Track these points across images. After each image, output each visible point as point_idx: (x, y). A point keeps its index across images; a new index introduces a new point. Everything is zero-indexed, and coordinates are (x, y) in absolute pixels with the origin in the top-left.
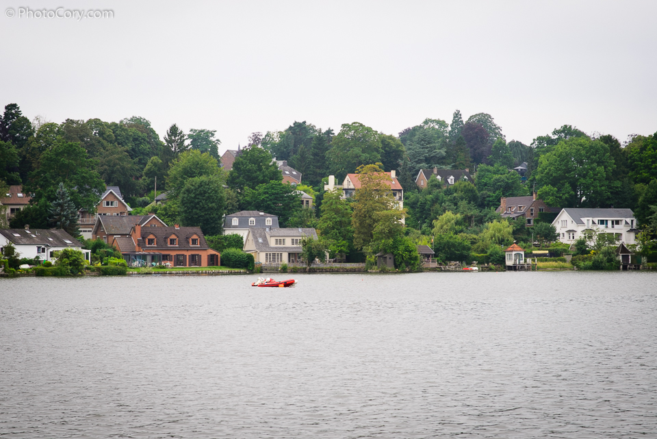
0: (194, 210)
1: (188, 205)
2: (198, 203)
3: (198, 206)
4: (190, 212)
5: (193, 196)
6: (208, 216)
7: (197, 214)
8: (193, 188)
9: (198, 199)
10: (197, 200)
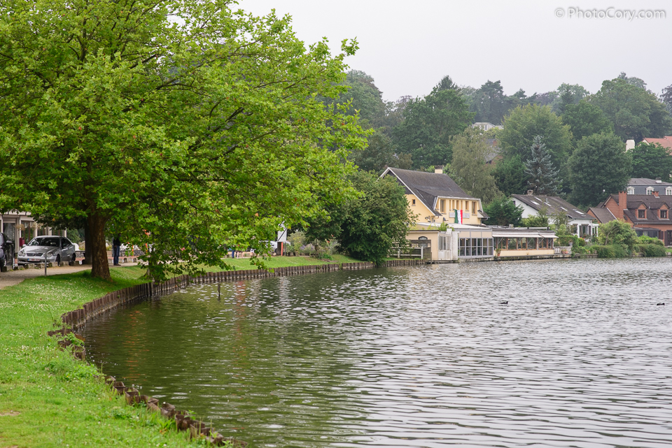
0: (597, 177)
1: (589, 170)
2: (603, 168)
3: (603, 171)
4: (591, 179)
5: (596, 158)
6: (616, 184)
7: (600, 181)
8: (594, 148)
9: (603, 162)
10: (601, 164)
